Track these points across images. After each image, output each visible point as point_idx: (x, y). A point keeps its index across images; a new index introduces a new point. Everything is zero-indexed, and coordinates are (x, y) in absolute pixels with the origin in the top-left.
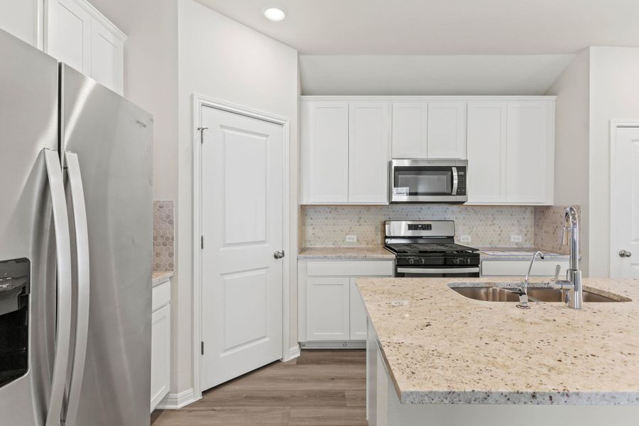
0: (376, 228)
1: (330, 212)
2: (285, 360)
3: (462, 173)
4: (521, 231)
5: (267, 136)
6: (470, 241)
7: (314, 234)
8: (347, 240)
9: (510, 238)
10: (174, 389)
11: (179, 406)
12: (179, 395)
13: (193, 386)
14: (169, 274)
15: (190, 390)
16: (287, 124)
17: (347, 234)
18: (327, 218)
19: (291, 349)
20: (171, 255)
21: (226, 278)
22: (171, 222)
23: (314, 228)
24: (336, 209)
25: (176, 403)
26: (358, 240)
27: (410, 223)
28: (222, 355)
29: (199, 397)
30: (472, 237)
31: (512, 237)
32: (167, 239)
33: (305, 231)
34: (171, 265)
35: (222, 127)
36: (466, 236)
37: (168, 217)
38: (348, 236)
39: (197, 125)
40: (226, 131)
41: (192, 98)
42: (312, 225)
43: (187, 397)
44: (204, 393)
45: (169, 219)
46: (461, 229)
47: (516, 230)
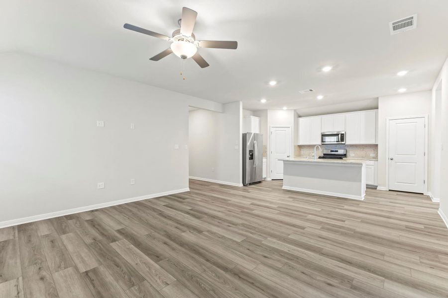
3: (343, 136)
6: (354, 156)
14: (266, 157)
15: (270, 178)
16: (291, 127)
20: (266, 154)
27: (331, 150)
33: (301, 152)
36: (353, 154)
39: (271, 131)
40: (277, 131)
41: (270, 127)
44: (272, 180)
45: (266, 148)
46: (351, 152)
47: (373, 152)
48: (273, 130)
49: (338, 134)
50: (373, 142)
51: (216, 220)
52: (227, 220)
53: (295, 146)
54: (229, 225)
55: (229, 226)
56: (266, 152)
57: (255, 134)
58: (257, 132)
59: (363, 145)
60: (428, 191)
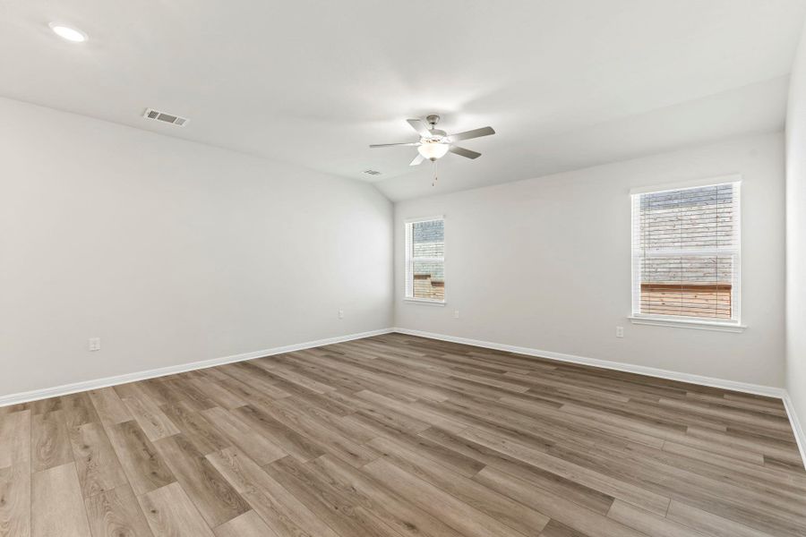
51: (396, 425)
52: (372, 424)
54: (370, 413)
55: (371, 411)
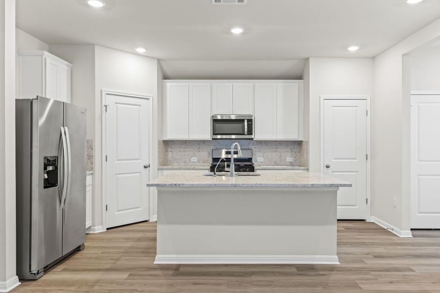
0: (209, 153)
1: (182, 144)
2: (150, 221)
3: (250, 123)
4: (292, 155)
5: (140, 105)
6: (263, 161)
7: (172, 157)
8: (192, 160)
9: (286, 159)
10: (94, 225)
11: (96, 232)
12: (96, 227)
13: (102, 225)
14: (91, 172)
15: (101, 226)
16: (151, 99)
17: (192, 157)
18: (180, 148)
19: (154, 216)
20: (92, 164)
21: (118, 176)
22: (92, 149)
23: (173, 154)
24: (185, 142)
25: (95, 231)
26: (198, 160)
27: (226, 150)
28: (116, 213)
29: (105, 230)
30: (264, 159)
31: (287, 158)
32: (90, 156)
33: (167, 155)
34: (92, 168)
35: (116, 103)
36: (261, 158)
37: (91, 146)
38: (192, 158)
39: (104, 104)
40: (118, 105)
41: (101, 91)
42: (171, 151)
43: (99, 229)
44: (107, 229)
45: (91, 148)
46: (258, 154)
47: (289, 154)
48: (109, 100)
49: (243, 121)
50: (294, 137)
53: (159, 142)
56: (91, 157)
57: (56, 103)
58: (64, 98)
59: (276, 141)
60: (371, 216)
